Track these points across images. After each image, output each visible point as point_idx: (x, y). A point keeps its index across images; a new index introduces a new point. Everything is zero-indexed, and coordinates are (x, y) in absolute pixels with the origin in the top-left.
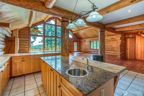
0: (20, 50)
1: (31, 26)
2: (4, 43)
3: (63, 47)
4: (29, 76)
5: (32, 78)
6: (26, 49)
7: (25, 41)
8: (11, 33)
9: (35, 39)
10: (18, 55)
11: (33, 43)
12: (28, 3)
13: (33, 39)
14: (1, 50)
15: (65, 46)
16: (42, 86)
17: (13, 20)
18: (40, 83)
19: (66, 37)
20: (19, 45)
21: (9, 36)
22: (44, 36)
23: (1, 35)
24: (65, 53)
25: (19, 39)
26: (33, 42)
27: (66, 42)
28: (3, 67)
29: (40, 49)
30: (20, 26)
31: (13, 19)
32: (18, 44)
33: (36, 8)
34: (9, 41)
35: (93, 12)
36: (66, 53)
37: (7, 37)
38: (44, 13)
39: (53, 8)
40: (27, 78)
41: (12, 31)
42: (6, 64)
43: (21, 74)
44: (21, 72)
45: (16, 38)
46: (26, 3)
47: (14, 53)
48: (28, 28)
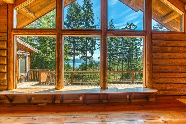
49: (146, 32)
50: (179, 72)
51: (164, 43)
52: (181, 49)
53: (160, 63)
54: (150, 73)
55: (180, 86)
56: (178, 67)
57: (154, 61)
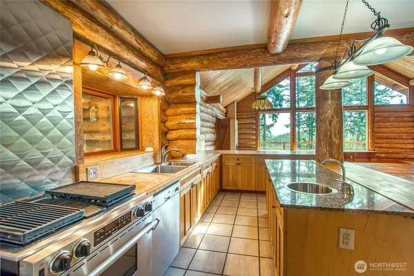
0: (241, 145)
1: (259, 89)
2: (213, 131)
3: (322, 137)
4: (248, 195)
5: (252, 199)
6: (252, 143)
7: (249, 126)
8: (225, 111)
9: (274, 118)
10: (237, 152)
11: (271, 129)
12: (238, 60)
13: (271, 119)
14: (211, 143)
15: (326, 134)
16: (266, 217)
17: (226, 88)
18: (263, 212)
19: (329, 111)
20: (239, 134)
21: (221, 117)
22: (293, 110)
23: (211, 117)
24: (326, 155)
25: (238, 121)
26: (272, 125)
27: (330, 124)
28: (210, 167)
29: (284, 143)
30: (239, 96)
31: (226, 85)
32: (237, 132)
33: (252, 63)
34: (222, 127)
35: (377, 38)
36: (328, 155)
37: (218, 119)
38: (270, 65)
39: (287, 47)
40: (245, 198)
41: (226, 107)
42: (214, 165)
43: (235, 188)
44: (235, 183)
45: (231, 121)
46: (236, 60)
47: (229, 149)
48: (254, 96)
49: (368, 106)
50: (403, 139)
51: (386, 114)
52: (405, 119)
53: (382, 131)
54: (372, 139)
55: (404, 150)
56: (402, 134)
57: (376, 130)
